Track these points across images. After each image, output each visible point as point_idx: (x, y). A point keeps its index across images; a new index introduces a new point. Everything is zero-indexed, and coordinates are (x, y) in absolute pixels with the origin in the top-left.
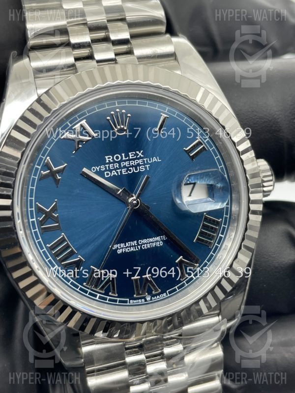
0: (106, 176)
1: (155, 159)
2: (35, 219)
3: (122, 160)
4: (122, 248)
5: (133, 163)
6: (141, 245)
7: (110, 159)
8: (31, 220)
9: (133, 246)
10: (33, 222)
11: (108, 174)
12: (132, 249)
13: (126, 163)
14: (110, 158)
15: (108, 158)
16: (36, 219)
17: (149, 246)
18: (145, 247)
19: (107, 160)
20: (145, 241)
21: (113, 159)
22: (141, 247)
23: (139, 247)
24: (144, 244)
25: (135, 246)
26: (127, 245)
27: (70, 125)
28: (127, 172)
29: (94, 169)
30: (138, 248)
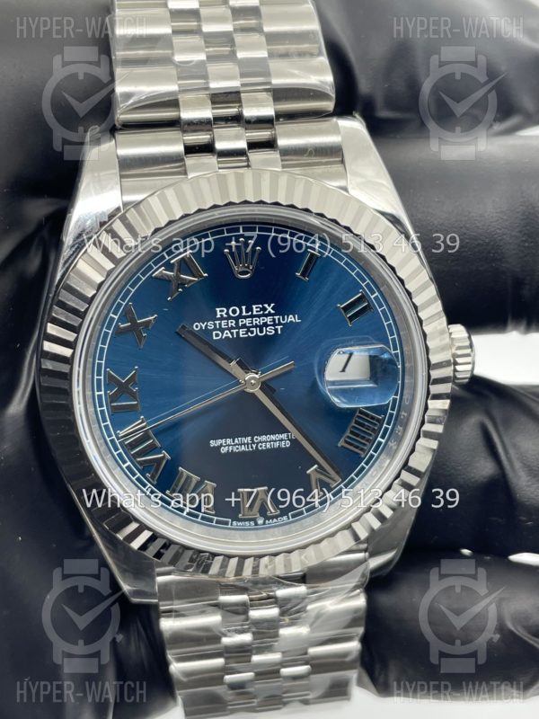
0: (215, 338)
1: (291, 318)
2: (102, 393)
3: (240, 316)
4: (229, 445)
5: (257, 321)
6: (257, 443)
7: (224, 313)
8: (97, 393)
9: (244, 444)
10: (100, 396)
11: (217, 335)
12: (243, 448)
13: (247, 322)
14: (223, 311)
15: (221, 311)
16: (105, 393)
17: (268, 446)
18: (263, 447)
19: (219, 313)
20: (264, 438)
21: (227, 313)
22: (257, 446)
23: (254, 446)
24: (262, 443)
25: (248, 444)
26: (236, 441)
27: (167, 258)
28: (247, 333)
29: (197, 326)
30: (252, 447)
